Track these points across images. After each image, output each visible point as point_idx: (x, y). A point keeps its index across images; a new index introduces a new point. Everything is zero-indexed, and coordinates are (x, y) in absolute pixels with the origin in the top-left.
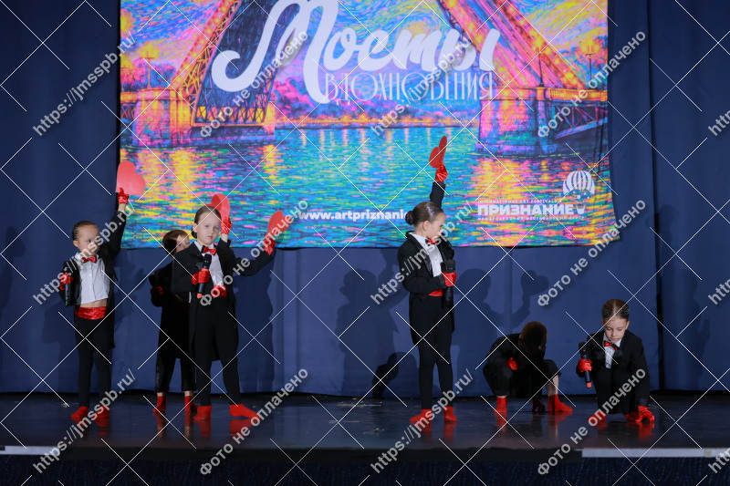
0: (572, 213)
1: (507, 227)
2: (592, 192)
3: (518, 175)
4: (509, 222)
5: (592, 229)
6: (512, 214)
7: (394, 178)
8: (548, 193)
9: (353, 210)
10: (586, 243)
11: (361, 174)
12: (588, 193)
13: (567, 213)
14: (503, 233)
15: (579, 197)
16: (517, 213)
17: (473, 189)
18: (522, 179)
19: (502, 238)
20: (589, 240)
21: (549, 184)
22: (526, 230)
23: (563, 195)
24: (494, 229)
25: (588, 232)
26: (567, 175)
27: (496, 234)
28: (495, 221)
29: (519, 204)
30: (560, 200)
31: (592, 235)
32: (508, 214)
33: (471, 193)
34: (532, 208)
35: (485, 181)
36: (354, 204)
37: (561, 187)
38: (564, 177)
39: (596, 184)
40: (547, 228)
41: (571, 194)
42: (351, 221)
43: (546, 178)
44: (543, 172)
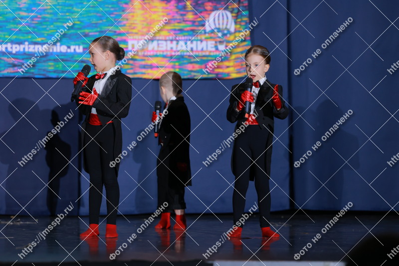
0: (214, 49)
1: (154, 61)
2: (232, 30)
3: (165, 14)
4: (157, 56)
5: (231, 64)
6: (160, 49)
7: (51, 14)
8: (193, 30)
9: (12, 42)
10: (226, 77)
11: (20, 9)
12: (228, 30)
13: (210, 49)
14: (152, 67)
15: (220, 35)
16: (164, 49)
17: (124, 25)
18: (170, 17)
19: (150, 71)
20: (228, 74)
21: (193, 22)
22: (172, 64)
23: (205, 33)
24: (143, 63)
25: (228, 67)
26: (209, 14)
27: (145, 67)
28: (144, 56)
29: (166, 40)
30: (203, 37)
31: (231, 69)
32: (156, 49)
33: (122, 30)
34: (177, 44)
35: (135, 18)
36: (14, 37)
37: (203, 25)
38: (207, 16)
39: (236, 23)
40: (191, 63)
41: (212, 31)
42: (10, 53)
43: (190, 16)
44: (188, 11)
